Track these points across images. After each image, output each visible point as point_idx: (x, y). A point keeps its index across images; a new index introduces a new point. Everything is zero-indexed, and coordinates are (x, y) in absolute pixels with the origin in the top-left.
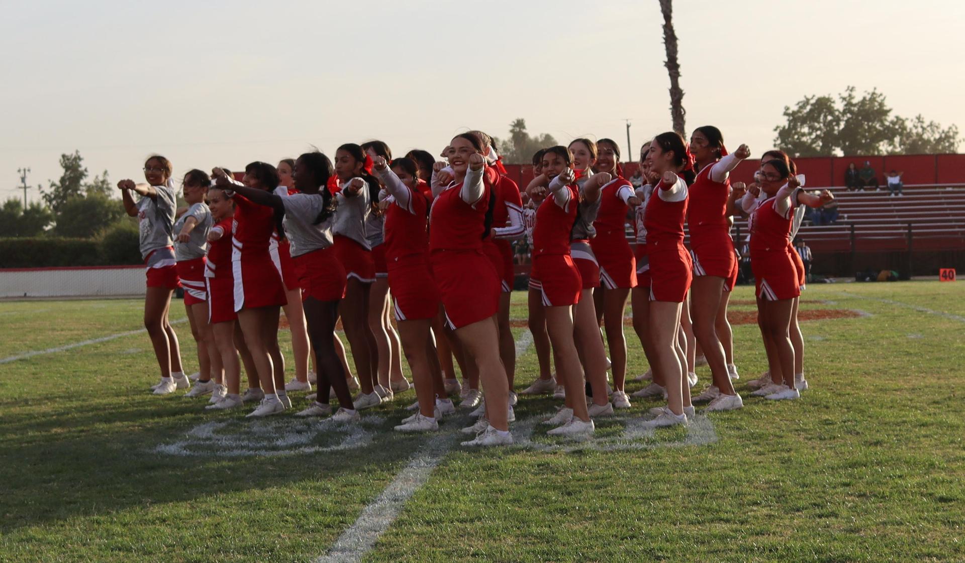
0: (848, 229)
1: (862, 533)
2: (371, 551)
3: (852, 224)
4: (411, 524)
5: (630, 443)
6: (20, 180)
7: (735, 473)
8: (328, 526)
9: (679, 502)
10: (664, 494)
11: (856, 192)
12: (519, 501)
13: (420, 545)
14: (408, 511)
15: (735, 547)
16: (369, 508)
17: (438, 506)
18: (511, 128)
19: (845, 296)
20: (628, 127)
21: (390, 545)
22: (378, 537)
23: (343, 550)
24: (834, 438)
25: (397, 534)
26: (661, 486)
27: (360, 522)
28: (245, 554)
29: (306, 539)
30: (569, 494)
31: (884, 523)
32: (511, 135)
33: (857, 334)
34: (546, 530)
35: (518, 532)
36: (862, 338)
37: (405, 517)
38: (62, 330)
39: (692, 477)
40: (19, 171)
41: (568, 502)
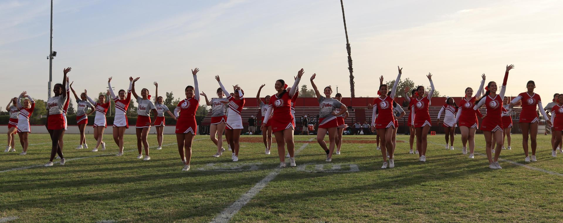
0: (403, 119)
1: (399, 192)
2: (258, 193)
3: (405, 118)
4: (270, 187)
5: (334, 170)
6: (153, 100)
7: (364, 178)
8: (246, 187)
9: (347, 184)
10: (343, 182)
11: (406, 108)
12: (301, 183)
13: (272, 192)
14: (269, 185)
15: (362, 195)
16: (258, 184)
17: (278, 183)
18: (302, 88)
19: (401, 137)
20: (337, 88)
21: (264, 192)
22: (261, 190)
23: (250, 193)
24: (393, 171)
25: (266, 190)
26: (342, 180)
27: (255, 186)
28: (223, 193)
29: (241, 190)
30: (315, 182)
31: (405, 190)
32: (301, 90)
33: (403, 146)
34: (309, 189)
35: (301, 190)
36: (405, 148)
37: (268, 186)
38: (167, 141)
39: (351, 179)
40: (153, 97)
41: (315, 184)
